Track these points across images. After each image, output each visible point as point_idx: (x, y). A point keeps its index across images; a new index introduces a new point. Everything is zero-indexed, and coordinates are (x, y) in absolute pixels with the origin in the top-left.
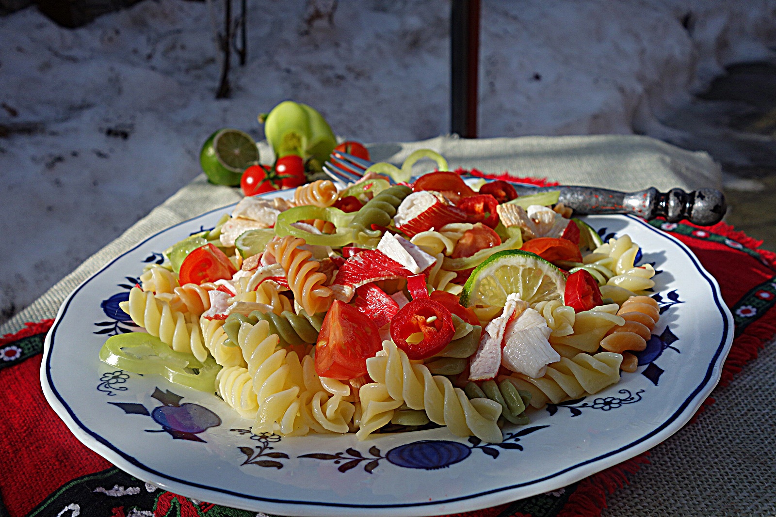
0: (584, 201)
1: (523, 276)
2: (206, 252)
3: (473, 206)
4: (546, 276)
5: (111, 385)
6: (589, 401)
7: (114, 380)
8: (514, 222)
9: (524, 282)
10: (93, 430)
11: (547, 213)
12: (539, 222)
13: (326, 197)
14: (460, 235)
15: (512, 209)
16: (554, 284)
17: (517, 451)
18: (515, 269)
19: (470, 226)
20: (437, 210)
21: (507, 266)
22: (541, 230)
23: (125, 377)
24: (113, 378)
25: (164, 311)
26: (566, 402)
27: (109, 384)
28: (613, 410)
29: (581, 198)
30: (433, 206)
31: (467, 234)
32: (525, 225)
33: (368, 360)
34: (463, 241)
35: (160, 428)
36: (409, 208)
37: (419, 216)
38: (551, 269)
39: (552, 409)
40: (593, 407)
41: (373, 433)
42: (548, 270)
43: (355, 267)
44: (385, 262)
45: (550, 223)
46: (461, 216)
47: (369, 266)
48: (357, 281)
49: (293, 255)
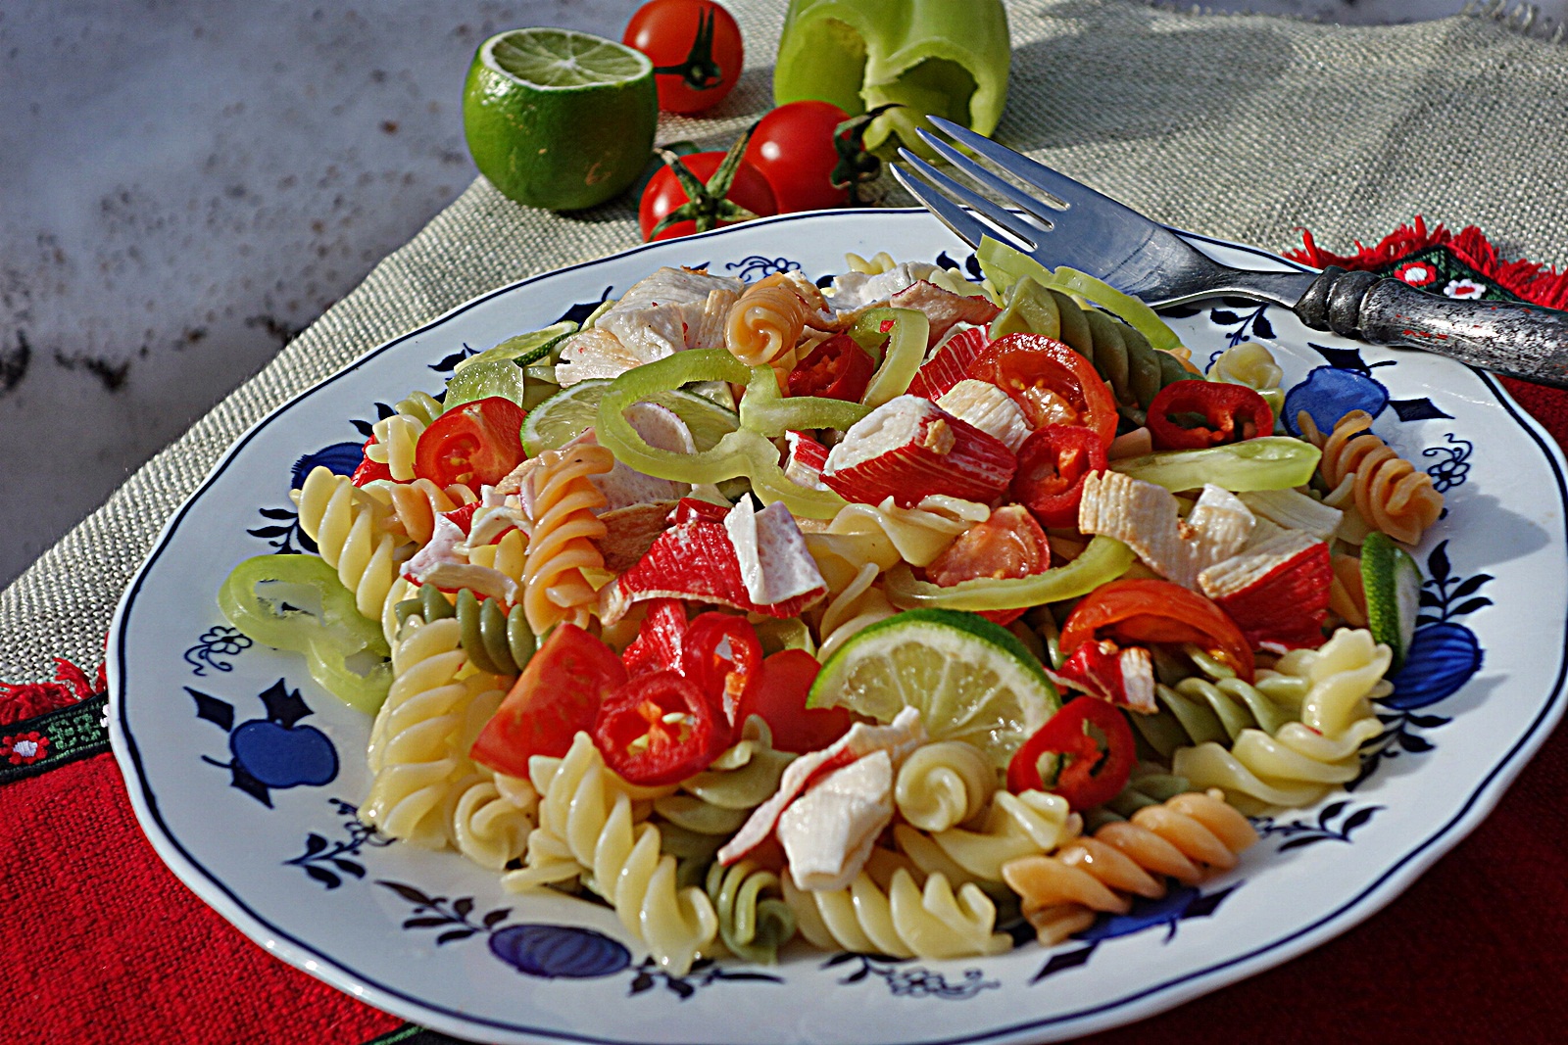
1: (953, 678)
2: (470, 423)
4: (1007, 691)
5: (212, 656)
7: (221, 646)
8: (1105, 524)
9: (952, 688)
10: (133, 730)
11: (1226, 514)
12: (1192, 535)
13: (756, 343)
15: (1119, 488)
16: (1021, 711)
17: (676, 997)
18: (937, 657)
19: (981, 512)
20: (908, 461)
21: (920, 646)
22: (1195, 555)
23: (243, 642)
24: (224, 640)
25: (360, 520)
27: (209, 650)
30: (899, 450)
31: (977, 529)
33: (533, 759)
35: (228, 758)
36: (864, 436)
38: (1024, 676)
42: (1014, 676)
43: (667, 551)
45: (1223, 543)
47: (692, 557)
48: (642, 586)
49: (567, 489)
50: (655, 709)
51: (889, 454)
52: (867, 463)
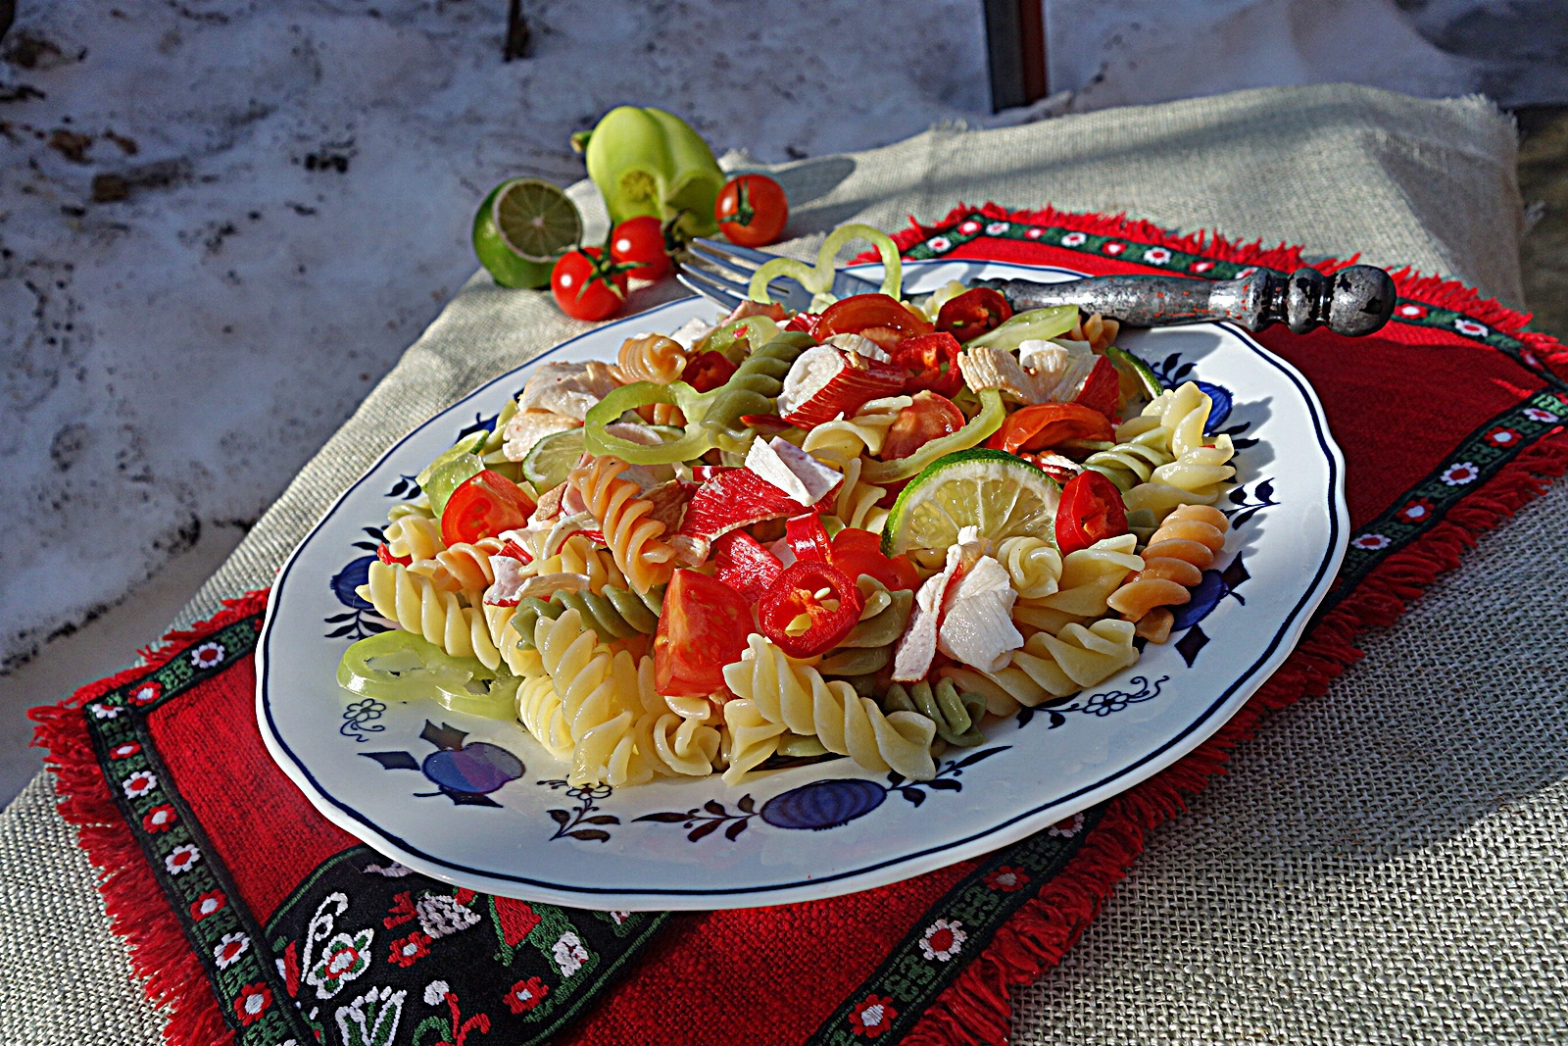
0: (1139, 304)
1: (985, 494)
2: (478, 489)
3: (919, 356)
4: (1025, 490)
5: (361, 725)
6: (1082, 700)
7: (364, 716)
8: (988, 381)
9: (987, 504)
10: (341, 800)
11: (1051, 353)
12: (1037, 372)
13: (666, 367)
14: (891, 417)
15: (984, 357)
16: (1040, 501)
17: (951, 792)
18: (969, 484)
19: (906, 401)
20: (846, 382)
21: (954, 481)
22: (1042, 386)
23: (380, 708)
24: (363, 711)
25: (424, 594)
26: (1047, 702)
27: (357, 722)
28: (1112, 714)
29: (1133, 299)
30: (839, 376)
31: (904, 414)
32: (1008, 385)
33: (725, 669)
34: (899, 427)
35: (435, 788)
36: (800, 381)
37: (815, 397)
38: (1034, 476)
39: (1025, 716)
40: (1084, 710)
41: (753, 770)
42: (1027, 478)
43: (711, 502)
44: (758, 488)
45: (1057, 371)
46: (894, 382)
47: (732, 498)
48: (710, 528)
49: (610, 491)
50: (805, 593)
51: (833, 380)
52: (819, 393)
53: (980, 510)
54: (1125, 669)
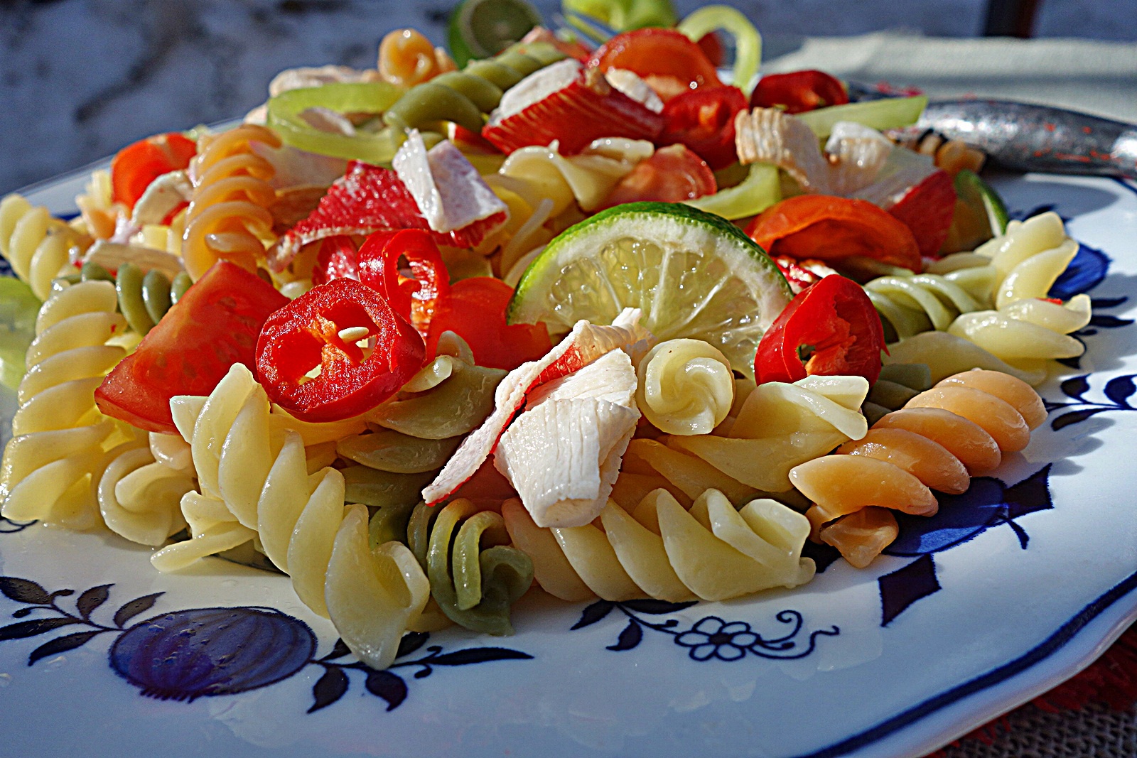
1: (674, 271)
3: (697, 110)
4: (736, 280)
6: (686, 618)
8: (765, 150)
9: (673, 285)
12: (839, 161)
14: (625, 166)
15: (771, 123)
16: (754, 303)
18: (654, 250)
19: (646, 148)
20: (571, 103)
21: (632, 240)
22: (842, 182)
26: (639, 603)
30: (563, 91)
31: (642, 168)
32: (792, 164)
34: (629, 183)
37: (525, 111)
38: (754, 263)
39: (595, 612)
40: (678, 639)
42: (743, 264)
46: (642, 126)
47: (363, 202)
48: (310, 227)
50: (328, 325)
51: (553, 95)
52: (531, 107)
53: (659, 291)
54: (780, 590)
